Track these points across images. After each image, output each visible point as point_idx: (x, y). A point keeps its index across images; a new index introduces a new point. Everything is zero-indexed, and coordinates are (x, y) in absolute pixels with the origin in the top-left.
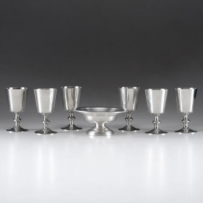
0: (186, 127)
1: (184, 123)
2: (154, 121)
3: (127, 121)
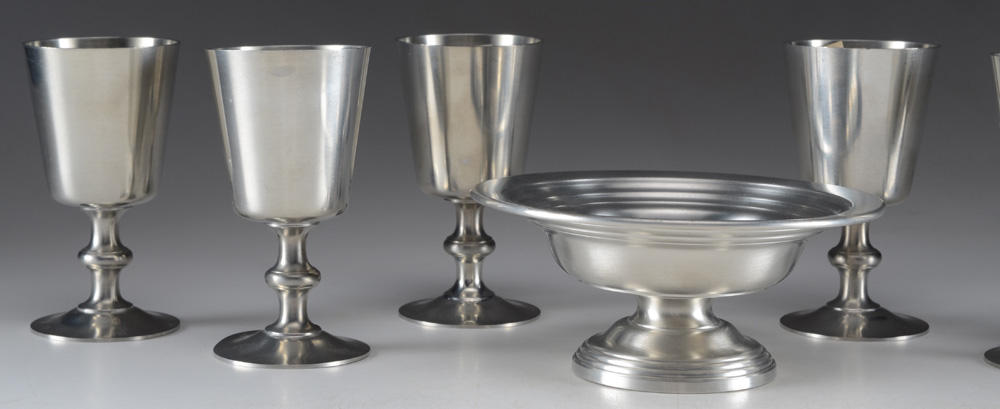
3: (842, 271)
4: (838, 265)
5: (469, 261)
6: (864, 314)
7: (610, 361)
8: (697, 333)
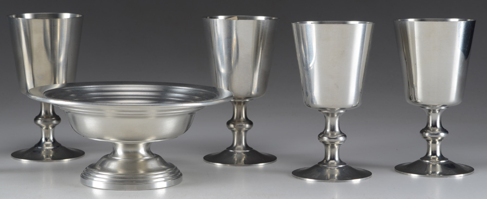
0: (434, 153)
1: (428, 141)
2: (323, 134)
3: (233, 131)
4: (231, 129)
5: (47, 128)
6: (245, 153)
7: (97, 176)
8: (142, 160)
